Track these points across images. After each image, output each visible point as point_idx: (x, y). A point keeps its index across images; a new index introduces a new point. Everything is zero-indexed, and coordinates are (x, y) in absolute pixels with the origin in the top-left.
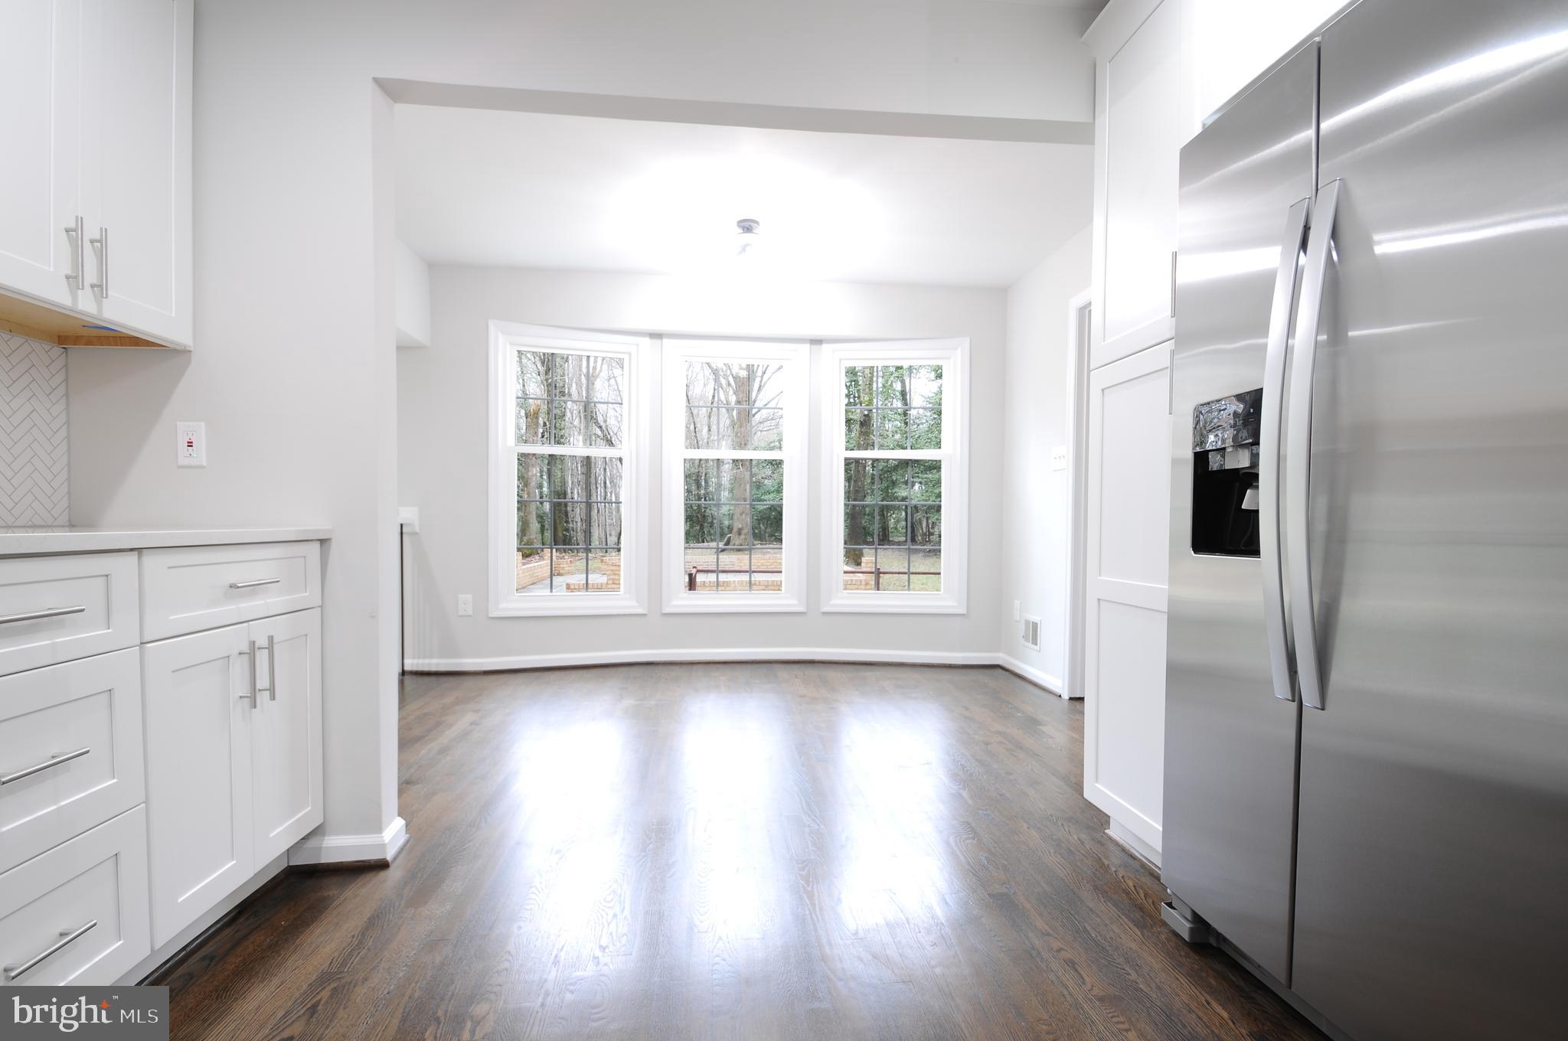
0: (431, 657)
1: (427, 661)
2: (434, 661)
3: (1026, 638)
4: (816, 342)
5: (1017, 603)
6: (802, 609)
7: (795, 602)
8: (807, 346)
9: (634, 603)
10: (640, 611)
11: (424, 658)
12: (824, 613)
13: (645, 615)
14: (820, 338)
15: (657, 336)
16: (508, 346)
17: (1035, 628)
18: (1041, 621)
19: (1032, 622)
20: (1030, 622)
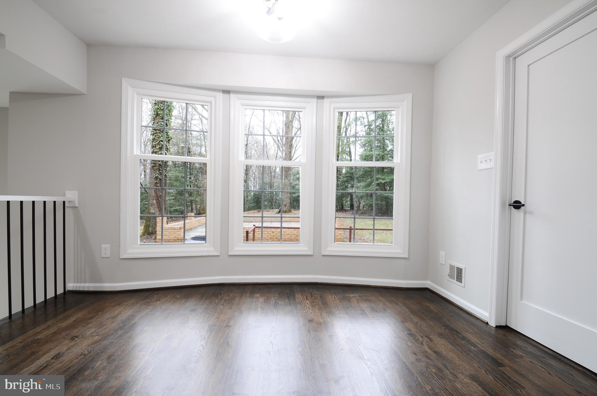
0: (85, 282)
1: (82, 285)
2: (87, 285)
3: (451, 276)
4: (321, 97)
5: (442, 253)
6: (310, 253)
7: (306, 249)
8: (315, 100)
9: (212, 249)
10: (216, 254)
11: (81, 283)
12: (323, 255)
13: (218, 256)
14: (323, 95)
15: (227, 92)
16: (136, 95)
17: (460, 271)
18: (465, 267)
19: (457, 267)
20: (455, 267)
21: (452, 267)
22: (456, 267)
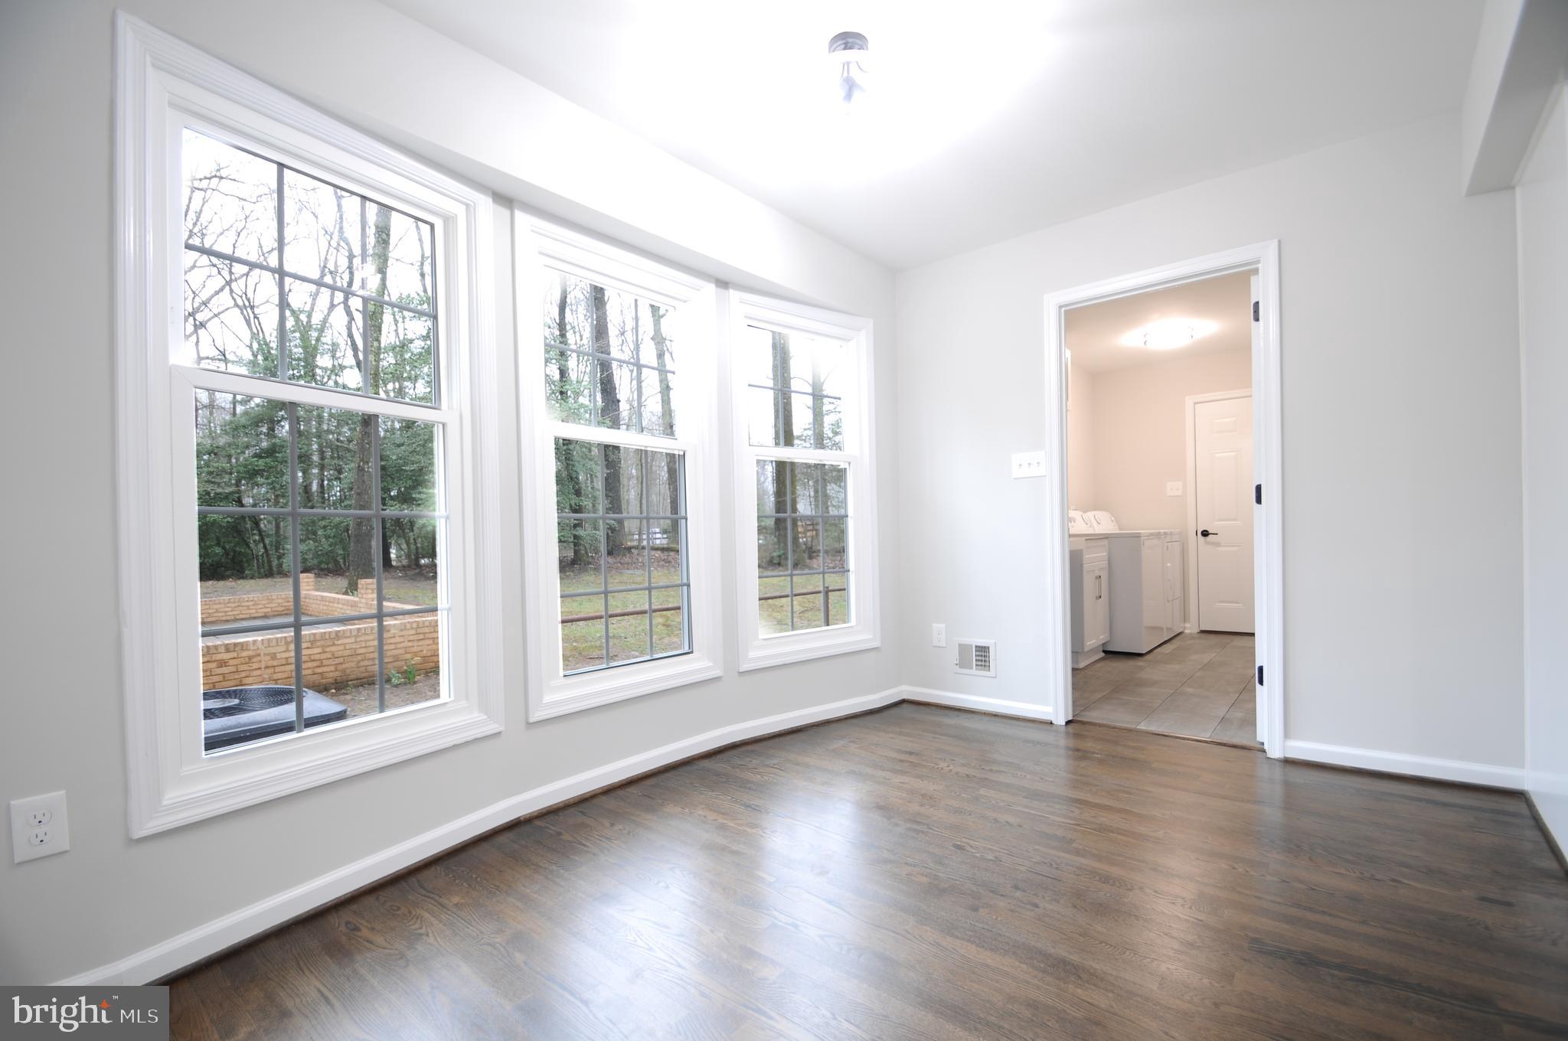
3: (962, 663)
4: (721, 283)
5: (938, 627)
6: (718, 673)
7: (708, 663)
8: (712, 287)
10: (492, 728)
12: (744, 671)
13: (500, 733)
15: (504, 199)
17: (983, 651)
18: (995, 643)
19: (976, 646)
20: (971, 646)
21: (963, 649)
22: (974, 647)
